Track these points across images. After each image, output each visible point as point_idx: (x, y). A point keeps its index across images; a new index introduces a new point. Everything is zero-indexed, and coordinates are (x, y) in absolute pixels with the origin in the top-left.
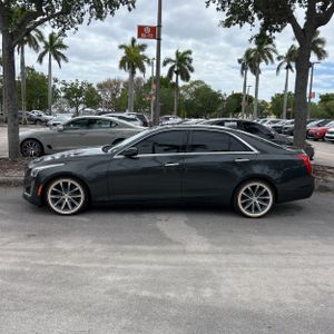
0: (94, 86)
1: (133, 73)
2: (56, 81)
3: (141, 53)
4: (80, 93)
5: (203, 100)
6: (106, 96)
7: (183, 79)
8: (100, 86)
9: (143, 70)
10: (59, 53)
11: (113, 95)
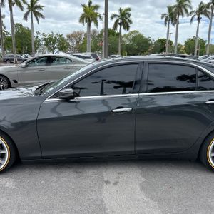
0: (65, 36)
1: (90, 25)
2: (38, 33)
3: (95, 11)
4: (54, 41)
5: (138, 44)
6: (73, 43)
7: (124, 28)
8: (69, 36)
9: (96, 23)
10: (38, 13)
11: (78, 42)
